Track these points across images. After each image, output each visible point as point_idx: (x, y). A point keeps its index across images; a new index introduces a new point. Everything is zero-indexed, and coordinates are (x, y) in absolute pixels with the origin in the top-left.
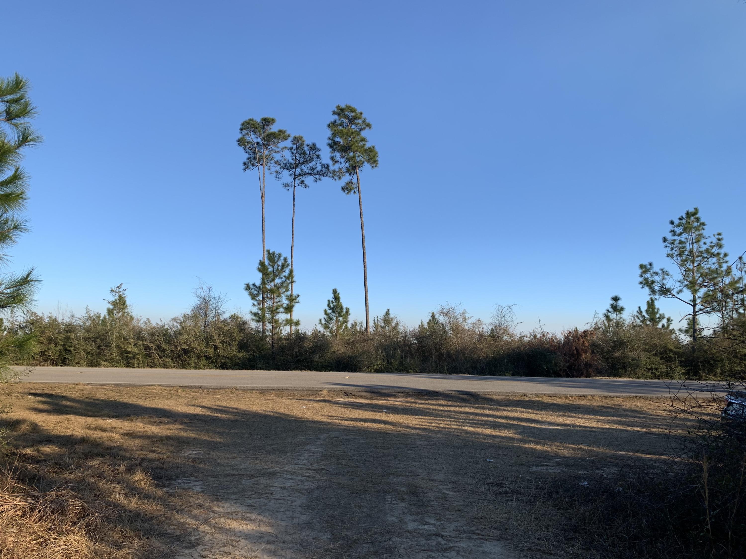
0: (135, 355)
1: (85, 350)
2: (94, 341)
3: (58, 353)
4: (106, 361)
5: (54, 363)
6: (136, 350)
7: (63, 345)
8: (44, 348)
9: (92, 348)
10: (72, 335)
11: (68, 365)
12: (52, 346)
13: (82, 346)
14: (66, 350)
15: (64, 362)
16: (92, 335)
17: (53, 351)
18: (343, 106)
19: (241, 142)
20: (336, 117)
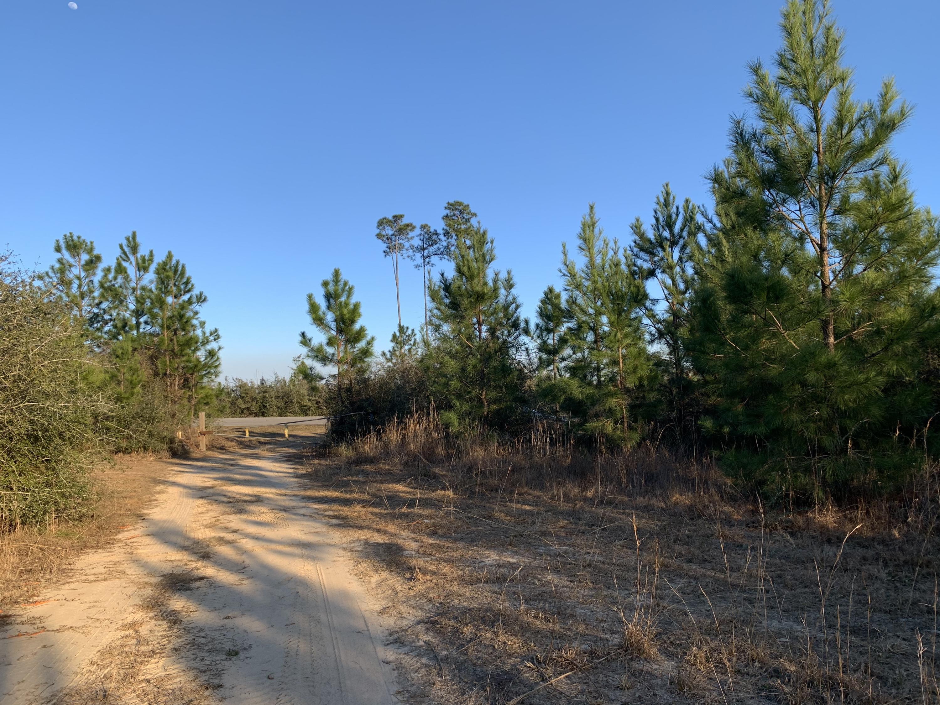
0: (310, 407)
1: (276, 406)
2: (282, 398)
3: (258, 409)
4: (291, 412)
5: (256, 415)
6: (309, 404)
7: (262, 403)
8: (248, 405)
9: (281, 403)
10: (267, 395)
11: (265, 417)
12: (254, 403)
13: (274, 402)
14: (264, 406)
15: (263, 414)
16: (280, 394)
17: (255, 407)
18: (452, 201)
19: (379, 236)
20: (448, 211)
